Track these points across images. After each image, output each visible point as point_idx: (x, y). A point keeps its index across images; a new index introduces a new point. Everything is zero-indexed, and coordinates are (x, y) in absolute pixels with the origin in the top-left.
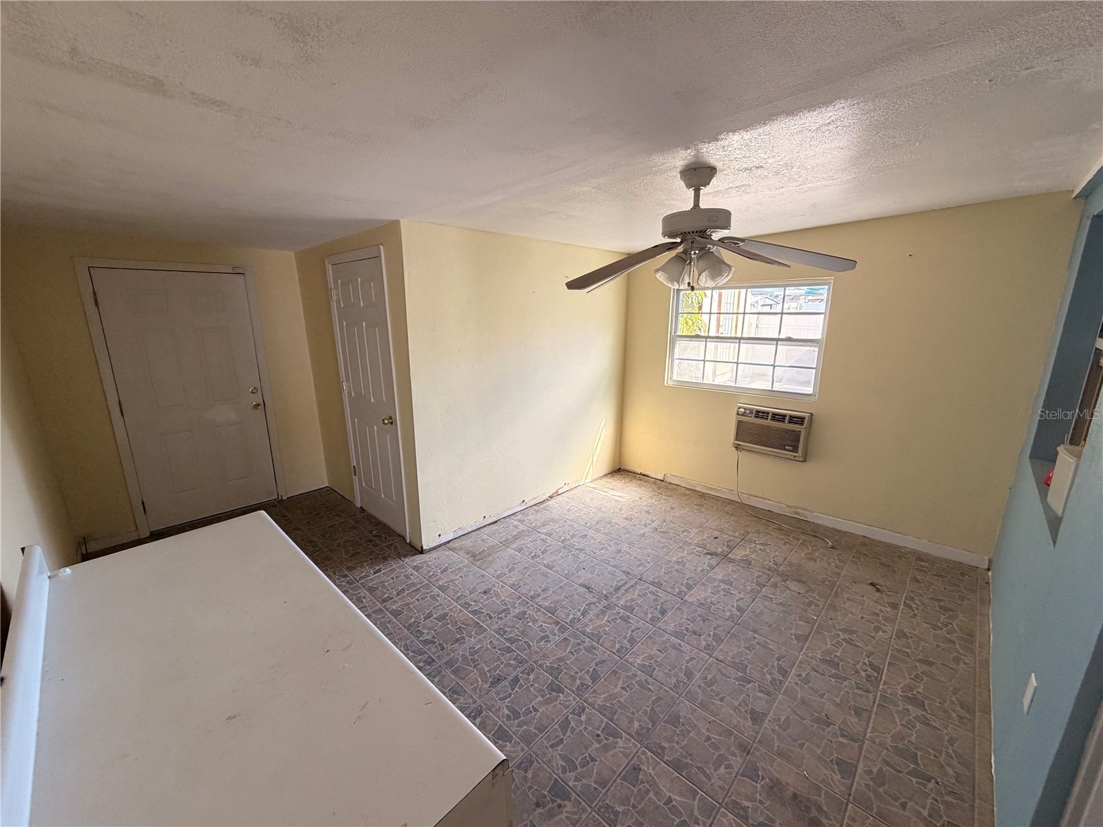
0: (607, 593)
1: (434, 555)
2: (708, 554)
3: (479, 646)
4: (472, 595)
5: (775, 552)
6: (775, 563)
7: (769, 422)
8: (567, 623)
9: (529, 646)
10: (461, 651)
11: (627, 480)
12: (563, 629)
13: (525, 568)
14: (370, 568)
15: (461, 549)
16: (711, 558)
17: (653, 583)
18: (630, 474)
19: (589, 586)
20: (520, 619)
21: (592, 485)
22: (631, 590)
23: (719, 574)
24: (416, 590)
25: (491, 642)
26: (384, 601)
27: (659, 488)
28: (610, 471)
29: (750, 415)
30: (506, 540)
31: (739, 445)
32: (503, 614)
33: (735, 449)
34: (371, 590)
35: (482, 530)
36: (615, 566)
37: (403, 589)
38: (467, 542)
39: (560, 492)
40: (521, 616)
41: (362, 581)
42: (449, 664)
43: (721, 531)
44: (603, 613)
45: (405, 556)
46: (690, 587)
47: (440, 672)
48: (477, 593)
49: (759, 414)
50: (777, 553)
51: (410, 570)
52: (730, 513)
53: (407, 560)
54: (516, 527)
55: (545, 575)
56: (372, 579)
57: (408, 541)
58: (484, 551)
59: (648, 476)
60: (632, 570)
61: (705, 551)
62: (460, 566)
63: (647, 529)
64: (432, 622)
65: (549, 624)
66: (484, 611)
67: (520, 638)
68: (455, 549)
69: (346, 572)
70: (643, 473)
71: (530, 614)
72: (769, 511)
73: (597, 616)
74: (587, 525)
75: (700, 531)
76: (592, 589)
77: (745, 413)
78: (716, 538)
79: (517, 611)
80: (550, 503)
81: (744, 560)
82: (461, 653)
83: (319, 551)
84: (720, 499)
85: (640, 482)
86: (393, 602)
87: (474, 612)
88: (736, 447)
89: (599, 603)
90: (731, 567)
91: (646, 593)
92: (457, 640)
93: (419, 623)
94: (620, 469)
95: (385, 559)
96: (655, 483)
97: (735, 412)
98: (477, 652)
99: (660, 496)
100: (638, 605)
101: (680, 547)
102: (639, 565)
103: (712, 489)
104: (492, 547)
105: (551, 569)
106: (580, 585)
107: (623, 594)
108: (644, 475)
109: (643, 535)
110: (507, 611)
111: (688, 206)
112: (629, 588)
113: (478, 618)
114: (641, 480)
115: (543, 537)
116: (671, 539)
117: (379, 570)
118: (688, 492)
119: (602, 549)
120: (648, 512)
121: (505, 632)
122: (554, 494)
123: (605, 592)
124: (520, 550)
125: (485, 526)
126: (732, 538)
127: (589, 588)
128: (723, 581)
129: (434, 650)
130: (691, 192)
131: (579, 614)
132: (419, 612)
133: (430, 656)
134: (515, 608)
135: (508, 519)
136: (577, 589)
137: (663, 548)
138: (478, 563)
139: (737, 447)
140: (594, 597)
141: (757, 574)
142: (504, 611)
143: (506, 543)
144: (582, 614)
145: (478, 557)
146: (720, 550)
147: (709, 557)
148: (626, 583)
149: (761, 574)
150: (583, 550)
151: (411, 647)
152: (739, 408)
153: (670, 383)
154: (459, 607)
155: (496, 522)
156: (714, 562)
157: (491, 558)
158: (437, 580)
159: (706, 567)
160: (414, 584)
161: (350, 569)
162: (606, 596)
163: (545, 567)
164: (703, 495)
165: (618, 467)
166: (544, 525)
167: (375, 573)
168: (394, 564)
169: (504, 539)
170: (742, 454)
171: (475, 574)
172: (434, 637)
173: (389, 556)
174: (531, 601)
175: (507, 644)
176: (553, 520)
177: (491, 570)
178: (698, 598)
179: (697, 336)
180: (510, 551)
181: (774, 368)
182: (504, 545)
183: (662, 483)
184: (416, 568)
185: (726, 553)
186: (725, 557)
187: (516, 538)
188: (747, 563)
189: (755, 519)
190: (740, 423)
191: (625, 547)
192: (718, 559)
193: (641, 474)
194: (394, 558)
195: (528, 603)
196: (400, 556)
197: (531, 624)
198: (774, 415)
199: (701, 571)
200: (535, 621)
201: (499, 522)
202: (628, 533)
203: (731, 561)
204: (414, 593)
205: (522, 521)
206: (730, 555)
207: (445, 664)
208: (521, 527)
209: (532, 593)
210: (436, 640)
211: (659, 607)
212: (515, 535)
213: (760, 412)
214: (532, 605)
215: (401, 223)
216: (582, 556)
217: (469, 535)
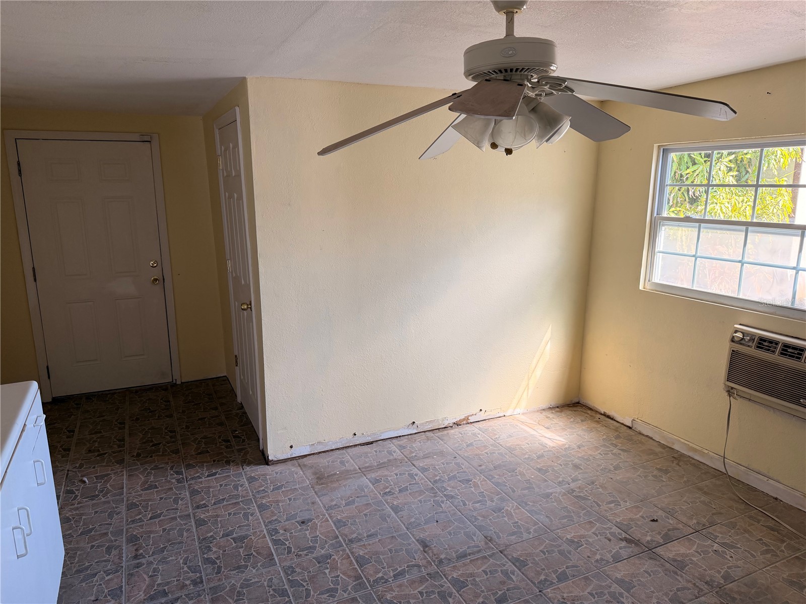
0: (446, 558)
1: (279, 468)
2: (626, 540)
3: (256, 580)
4: (287, 523)
5: (737, 560)
6: (726, 577)
7: (775, 357)
8: (369, 581)
9: (308, 596)
10: (235, 580)
11: (579, 420)
12: (360, 586)
13: (367, 504)
14: (207, 470)
15: (311, 467)
16: (625, 547)
17: (515, 561)
18: (589, 412)
19: (428, 544)
20: (319, 563)
21: (523, 418)
22: (479, 562)
23: (622, 571)
24: (235, 503)
25: (271, 580)
26: (198, 507)
27: (617, 437)
28: (561, 402)
29: (750, 344)
30: (368, 467)
31: (732, 388)
32: (305, 552)
33: (727, 394)
34: (194, 493)
35: (349, 450)
36: (480, 528)
37: (223, 500)
38: (323, 461)
39: (472, 419)
40: (323, 560)
41: (193, 482)
42: (214, 590)
43: (671, 513)
44: (422, 580)
45: (249, 464)
46: (562, 577)
47: (200, 595)
48: (293, 521)
49: (763, 343)
50: (740, 563)
51: (244, 480)
52: (705, 489)
53: (248, 469)
54: (390, 453)
55: (384, 518)
56: (201, 483)
57: (261, 448)
58: (335, 474)
59: (612, 419)
60: (499, 537)
61: (624, 535)
62: (297, 486)
63: (558, 489)
64: (228, 541)
65: (349, 577)
66: (287, 543)
67: (305, 584)
68: (305, 466)
69: (183, 470)
70: (608, 412)
71: (334, 559)
72: (776, 499)
73: (412, 582)
74: (479, 468)
75: (637, 507)
76: (430, 549)
77: (742, 339)
78: (654, 520)
79: (323, 552)
80: (452, 431)
81: (675, 560)
82: (233, 582)
83: (174, 442)
84: (702, 466)
85: (594, 425)
86: (205, 511)
87: (276, 542)
88: (728, 391)
89: (426, 567)
90: (648, 565)
91: (496, 571)
92: (239, 567)
93: (215, 539)
94: (578, 403)
95: (228, 463)
96: (616, 430)
97: (729, 338)
98: (248, 586)
99: (612, 448)
100: (475, 584)
101: (590, 522)
102: (514, 534)
103: (695, 450)
104: (347, 471)
105: (396, 513)
106: (417, 540)
107: (465, 565)
108: (608, 417)
109: (548, 496)
110: (311, 549)
111: (500, 33)
112: (477, 559)
113: (276, 550)
114: (598, 422)
115: (415, 471)
116: (584, 509)
117: (215, 474)
118: (658, 449)
119: (478, 502)
120: (576, 467)
121: (293, 572)
122: (461, 421)
123: (443, 556)
124: (376, 482)
125: (355, 446)
126: (680, 526)
127: (427, 546)
128: (620, 582)
129: (209, 571)
130: (502, 18)
131: (392, 574)
132: (222, 527)
133: (201, 577)
134: (322, 549)
135: (389, 441)
136: (410, 544)
137: (564, 517)
138: (317, 488)
139: (730, 392)
140: (426, 558)
141: (683, 583)
142: (310, 547)
143: (365, 470)
144: (394, 576)
145: (322, 481)
146: (649, 538)
147: (624, 544)
148: (479, 551)
149: (690, 585)
150: (452, 497)
151: (191, 562)
152: (736, 332)
153: (648, 287)
154: (265, 532)
155: (372, 443)
156: (624, 553)
157: (335, 485)
158: (263, 498)
159: (609, 557)
160: (237, 496)
161: (189, 466)
162: (441, 561)
163: (392, 508)
164: (678, 458)
165: (577, 401)
166: (426, 457)
167: (208, 476)
168: (232, 471)
169: (367, 465)
170: (737, 403)
171: (307, 499)
172: (218, 558)
173: (233, 462)
174: (347, 545)
175: (286, 587)
176: (441, 454)
177: (326, 499)
178: (565, 595)
179: (687, 219)
180: (365, 481)
181: (797, 273)
182: (362, 472)
183: (629, 431)
184: (251, 480)
185: (654, 545)
186: (649, 550)
187: (381, 466)
188: (680, 565)
189: (743, 506)
190: (734, 354)
191: (510, 506)
192: (636, 550)
193: (605, 415)
194: (237, 464)
195: (341, 546)
196: (246, 462)
197: (327, 571)
198: (786, 346)
199: (597, 561)
200: (334, 568)
201: (374, 444)
202: (528, 488)
203: (655, 557)
204: (231, 506)
205: (401, 447)
206: (659, 550)
207: (210, 589)
208: (398, 454)
209: (354, 536)
210: (218, 561)
211: (500, 593)
212: (383, 463)
213: (765, 341)
214: (344, 550)
215: (248, 80)
216: (446, 505)
217: (331, 453)
